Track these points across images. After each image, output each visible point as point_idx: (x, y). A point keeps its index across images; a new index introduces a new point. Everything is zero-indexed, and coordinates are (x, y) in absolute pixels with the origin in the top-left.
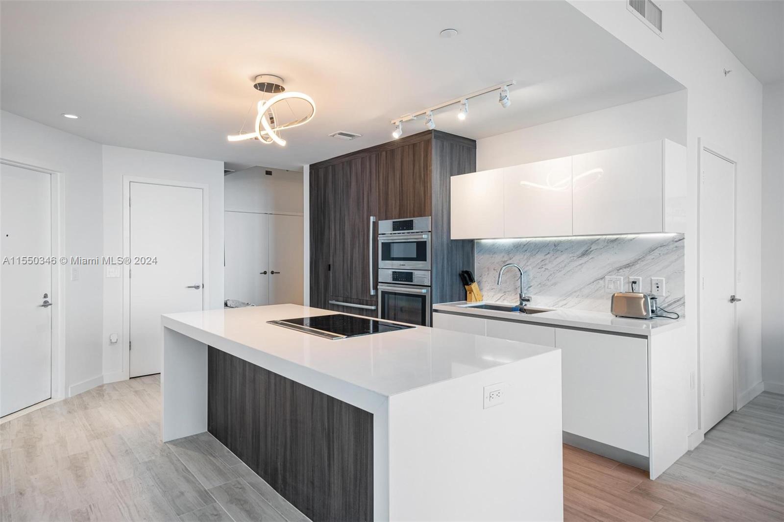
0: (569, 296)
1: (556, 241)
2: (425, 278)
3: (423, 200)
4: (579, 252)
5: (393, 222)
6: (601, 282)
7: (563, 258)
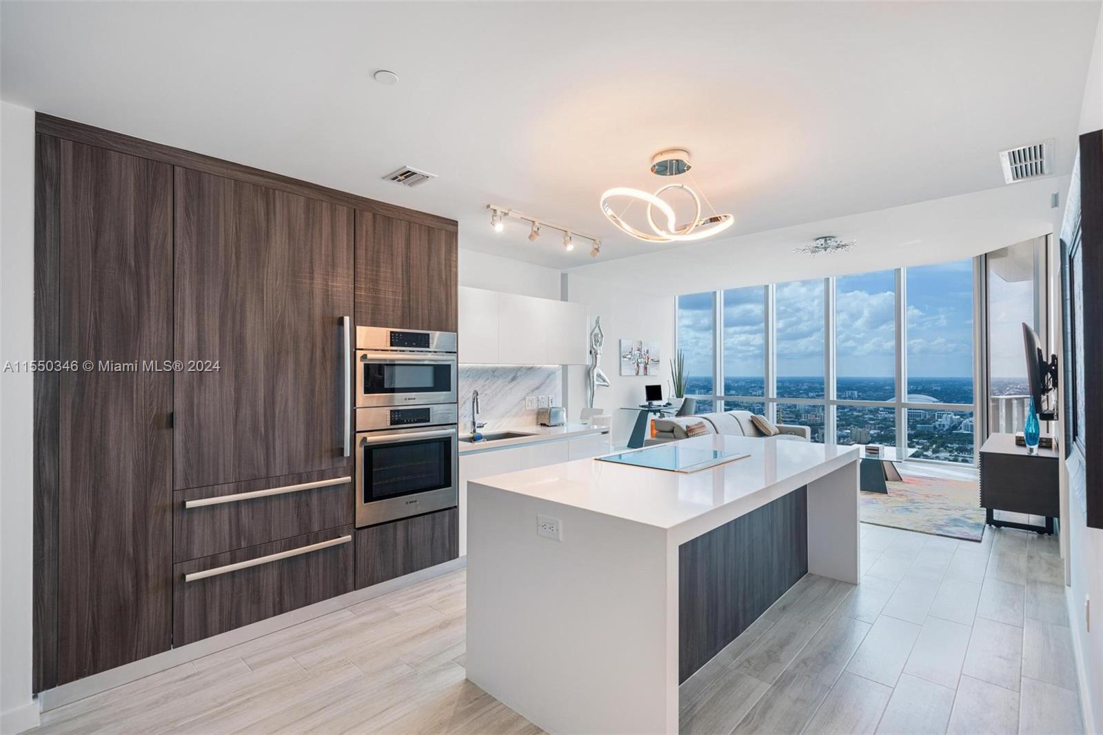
0: (503, 417)
1: (493, 368)
2: (449, 413)
3: (444, 309)
4: (510, 378)
5: (391, 332)
6: (524, 402)
7: (500, 382)
